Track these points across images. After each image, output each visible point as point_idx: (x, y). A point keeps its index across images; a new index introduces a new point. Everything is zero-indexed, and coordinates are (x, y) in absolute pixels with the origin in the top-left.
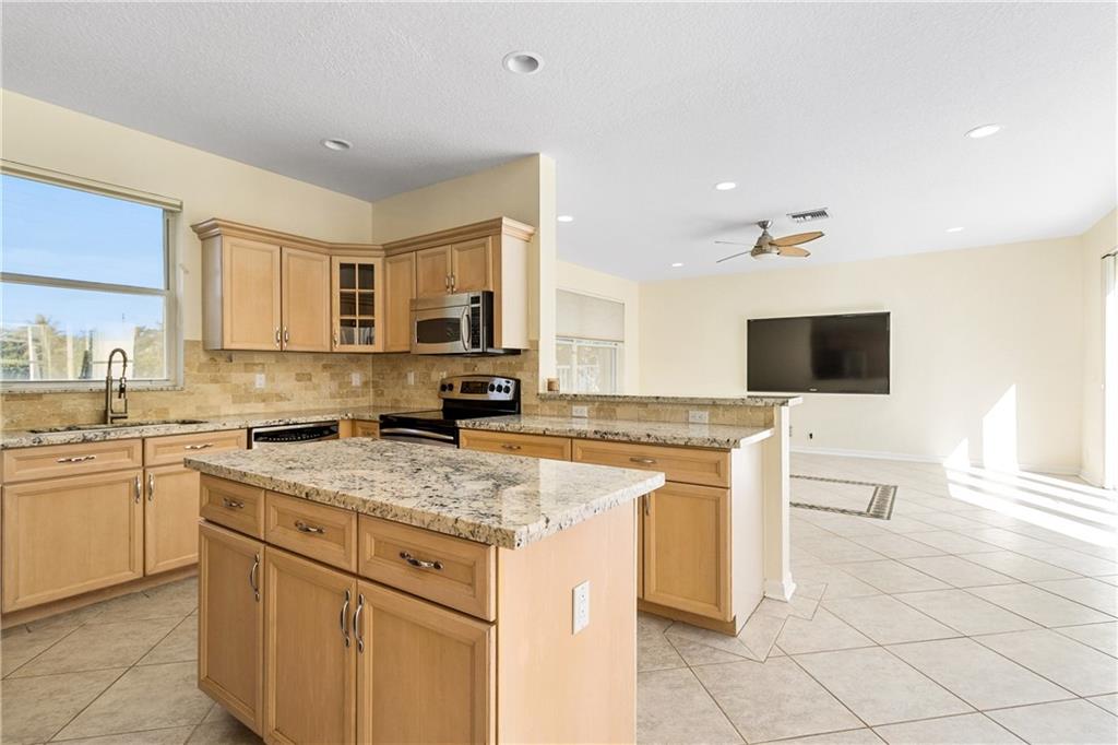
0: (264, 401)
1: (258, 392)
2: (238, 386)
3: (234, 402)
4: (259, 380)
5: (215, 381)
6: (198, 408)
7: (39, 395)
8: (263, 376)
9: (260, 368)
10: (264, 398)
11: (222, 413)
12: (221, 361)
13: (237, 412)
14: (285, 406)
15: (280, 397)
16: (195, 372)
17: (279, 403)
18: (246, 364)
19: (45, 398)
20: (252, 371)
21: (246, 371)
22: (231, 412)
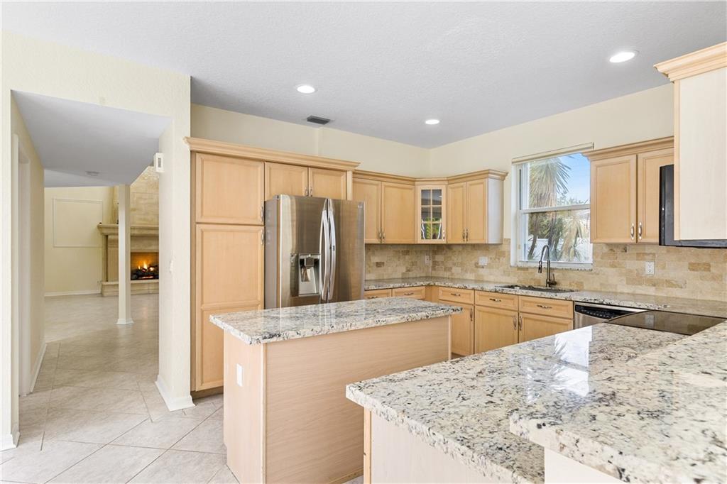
0: (654, 285)
1: (648, 277)
2: (631, 271)
3: (628, 284)
4: (649, 268)
5: (613, 266)
6: (601, 284)
7: (527, 269)
8: (652, 264)
9: (650, 257)
10: (654, 283)
11: (619, 291)
12: (618, 251)
13: (630, 291)
14: (677, 293)
15: (670, 283)
16: (599, 259)
17: (670, 289)
18: (637, 254)
19: (530, 270)
20: (644, 260)
21: (637, 260)
22: (626, 290)
